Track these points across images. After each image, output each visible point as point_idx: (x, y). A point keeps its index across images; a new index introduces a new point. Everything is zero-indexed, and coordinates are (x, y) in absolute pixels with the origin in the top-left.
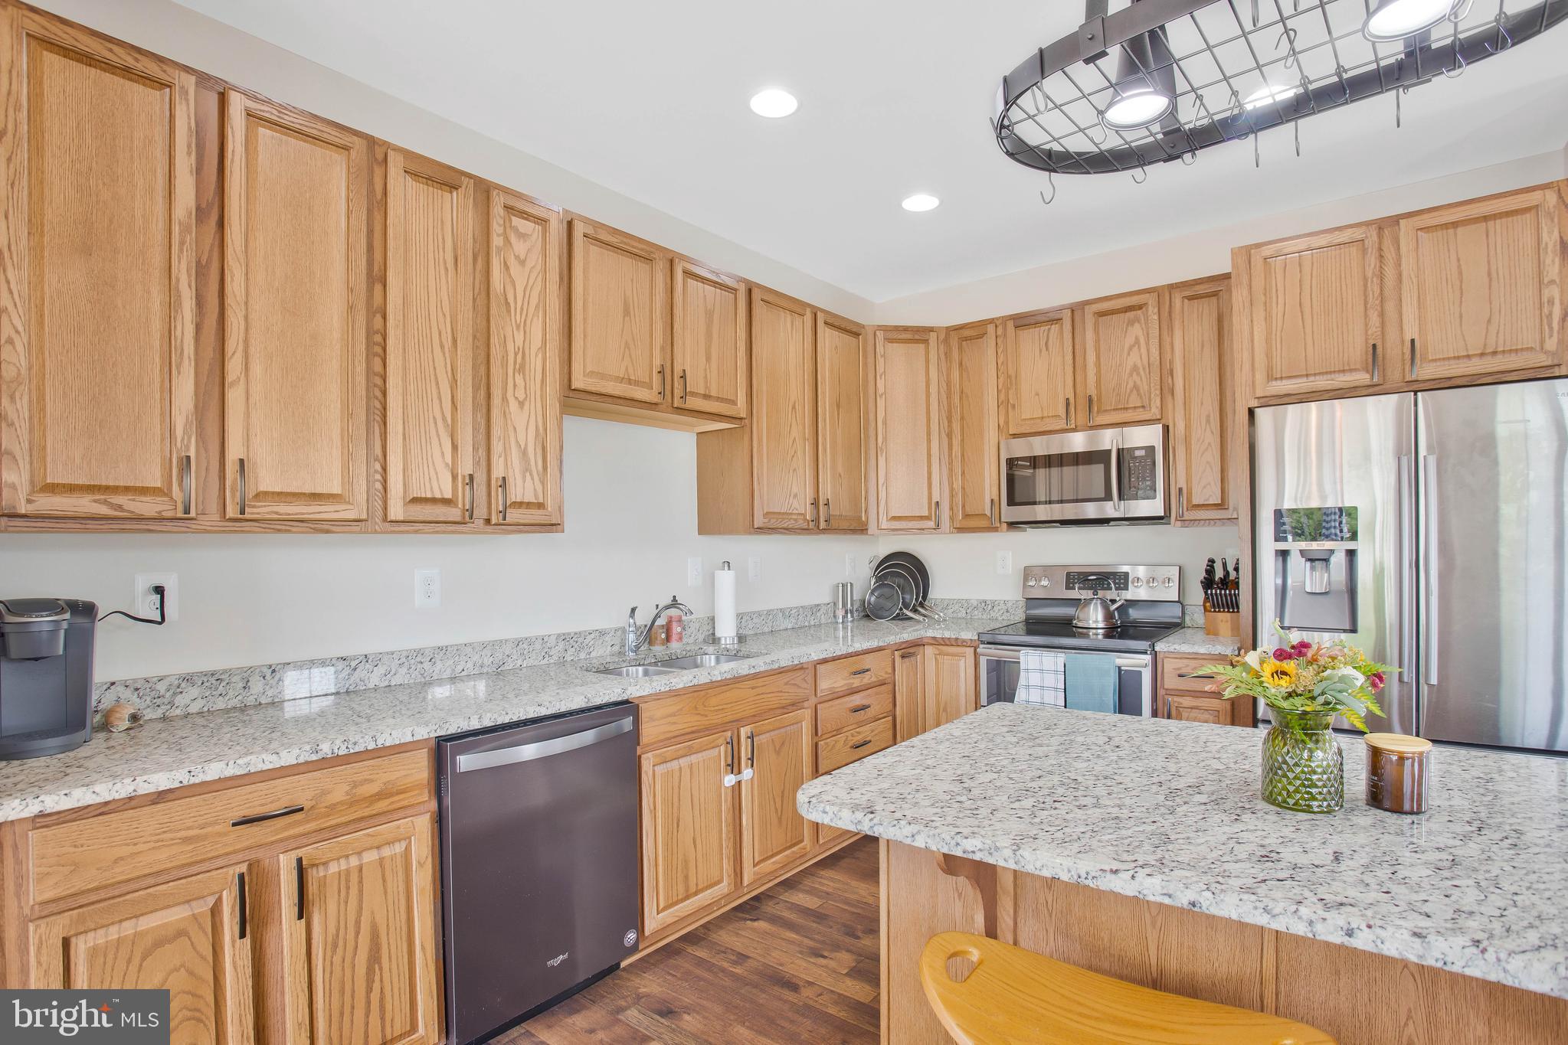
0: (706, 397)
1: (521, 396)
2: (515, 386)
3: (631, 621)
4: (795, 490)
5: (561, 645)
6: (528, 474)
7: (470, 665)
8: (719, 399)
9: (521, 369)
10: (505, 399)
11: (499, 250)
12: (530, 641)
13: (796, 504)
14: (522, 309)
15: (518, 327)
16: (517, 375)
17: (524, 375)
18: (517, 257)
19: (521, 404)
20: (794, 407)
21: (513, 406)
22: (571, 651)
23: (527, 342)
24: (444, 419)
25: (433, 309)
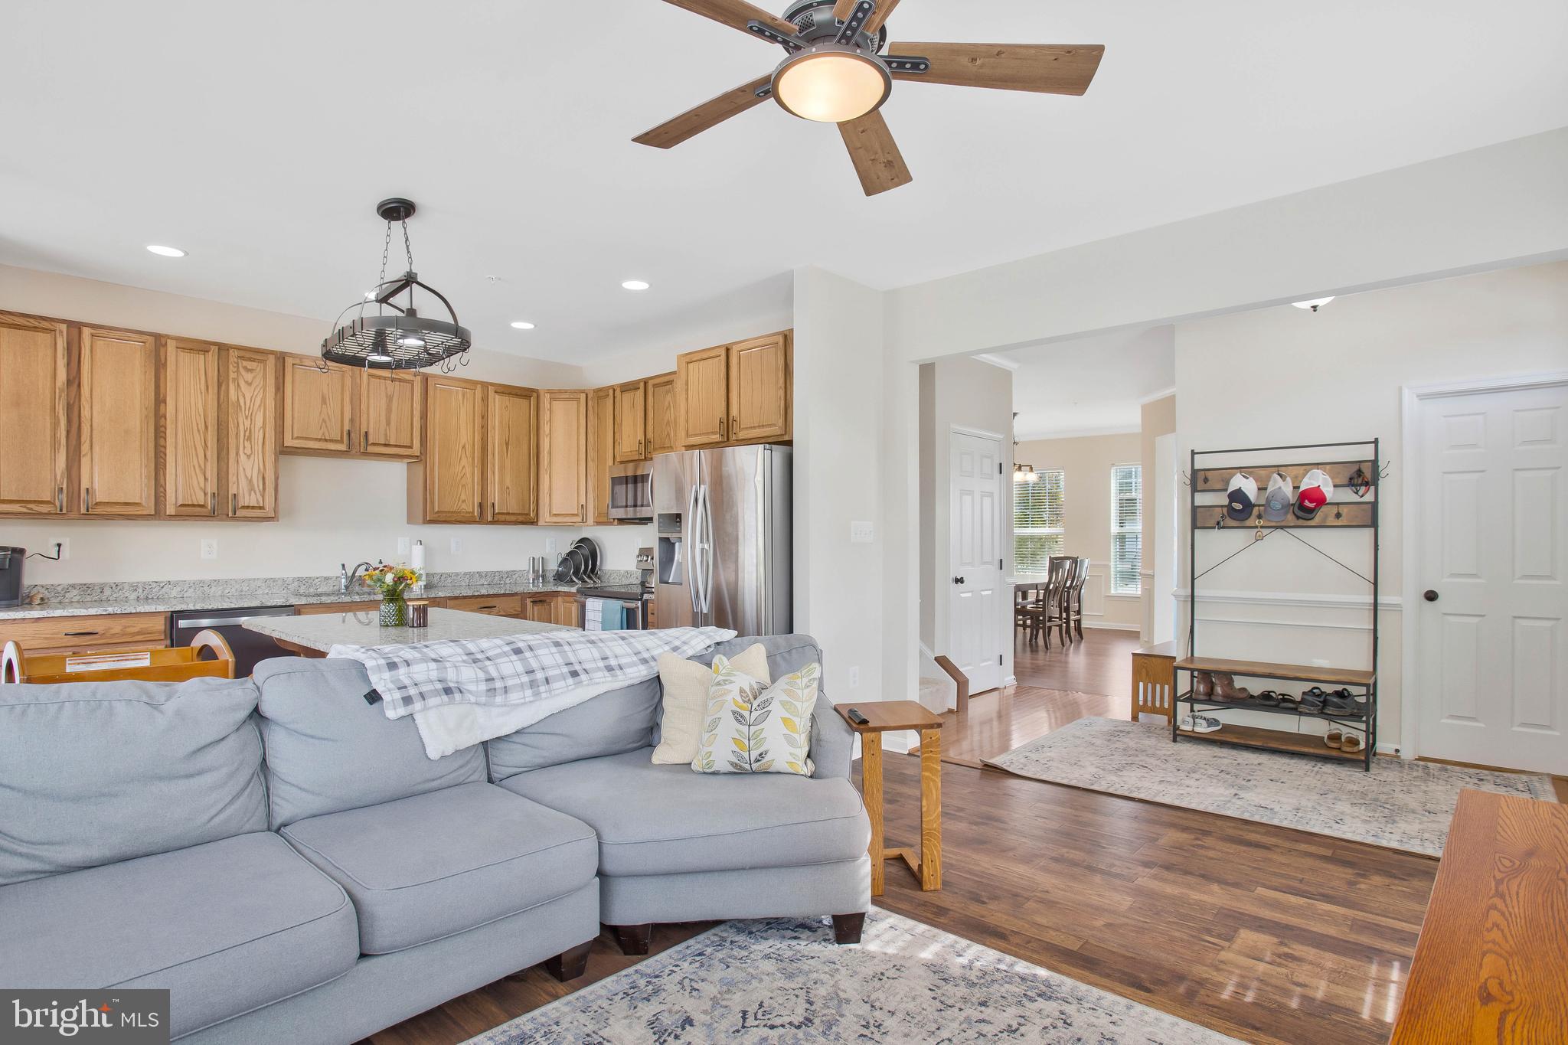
0: (386, 445)
1: (248, 452)
2: (244, 447)
3: (344, 572)
4: (463, 497)
5: (296, 583)
6: (253, 492)
7: (233, 590)
8: (396, 446)
9: (249, 439)
10: (237, 454)
11: (234, 379)
12: (274, 580)
13: (464, 506)
14: (249, 408)
15: (247, 418)
16: (246, 442)
17: (251, 442)
18: (246, 382)
19: (249, 457)
20: (464, 447)
21: (243, 457)
22: (303, 587)
23: (253, 426)
24: (200, 466)
25: (193, 413)
